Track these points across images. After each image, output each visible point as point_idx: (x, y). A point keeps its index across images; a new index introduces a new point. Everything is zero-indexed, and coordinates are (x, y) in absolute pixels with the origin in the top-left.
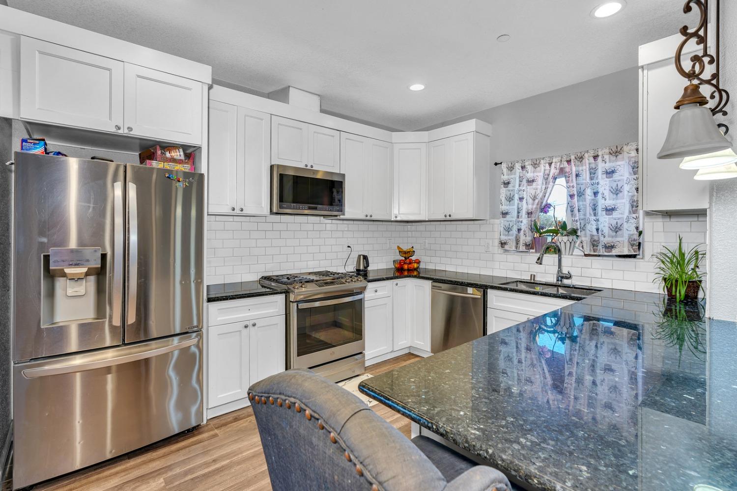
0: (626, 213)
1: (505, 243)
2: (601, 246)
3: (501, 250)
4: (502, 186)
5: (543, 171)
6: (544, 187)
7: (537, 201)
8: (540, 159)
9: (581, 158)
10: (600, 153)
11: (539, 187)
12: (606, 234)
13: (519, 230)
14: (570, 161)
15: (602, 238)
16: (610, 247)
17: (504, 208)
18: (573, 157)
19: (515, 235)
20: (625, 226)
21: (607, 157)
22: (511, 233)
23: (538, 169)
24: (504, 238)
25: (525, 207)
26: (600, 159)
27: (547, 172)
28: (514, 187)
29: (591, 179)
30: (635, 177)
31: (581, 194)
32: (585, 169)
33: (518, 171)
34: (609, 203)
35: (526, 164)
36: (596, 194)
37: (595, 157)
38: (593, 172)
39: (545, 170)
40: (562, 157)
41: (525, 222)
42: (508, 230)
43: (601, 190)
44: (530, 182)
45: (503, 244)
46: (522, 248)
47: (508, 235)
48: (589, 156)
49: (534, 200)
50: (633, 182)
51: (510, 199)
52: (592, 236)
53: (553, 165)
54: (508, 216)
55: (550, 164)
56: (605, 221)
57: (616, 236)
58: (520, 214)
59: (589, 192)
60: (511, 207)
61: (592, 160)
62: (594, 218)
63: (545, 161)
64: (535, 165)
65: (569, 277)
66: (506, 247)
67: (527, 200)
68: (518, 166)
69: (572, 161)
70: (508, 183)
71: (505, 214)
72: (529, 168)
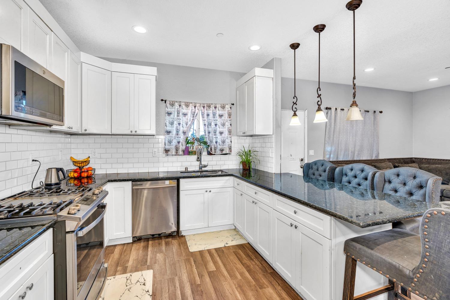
0: (227, 135)
1: (169, 150)
2: (218, 149)
3: (164, 155)
4: (167, 115)
5: (190, 110)
6: (192, 118)
7: (187, 126)
8: (190, 103)
9: (209, 107)
10: (217, 106)
11: (189, 118)
12: (221, 144)
13: (179, 142)
14: (204, 107)
15: (219, 146)
16: (222, 150)
17: (169, 128)
18: (205, 106)
19: (174, 146)
20: (227, 141)
21: (220, 108)
22: (172, 144)
23: (189, 108)
24: (167, 147)
25: (181, 129)
26: (217, 108)
27: (194, 111)
28: (174, 116)
29: (214, 117)
30: (230, 119)
31: (210, 124)
32: (210, 112)
33: (177, 107)
34: (221, 130)
35: (182, 104)
36: (216, 125)
37: (215, 107)
38: (214, 115)
39: (192, 109)
40: (201, 104)
41: (182, 138)
42: (170, 142)
43: (218, 123)
44: (185, 115)
45: (167, 151)
46: (181, 152)
47: (170, 145)
48: (212, 107)
49: (187, 125)
50: (229, 121)
51: (172, 123)
52: (214, 145)
53: (197, 107)
54: (171, 134)
55: (195, 107)
56: (219, 138)
57: (224, 145)
58: (179, 133)
59: (213, 124)
60: (173, 128)
61: (214, 108)
62: (215, 136)
63: (192, 105)
64: (187, 105)
65: (205, 166)
66: (169, 153)
67: (182, 125)
68: (177, 105)
69: (205, 107)
70: (171, 114)
71: (168, 132)
72: (184, 106)
